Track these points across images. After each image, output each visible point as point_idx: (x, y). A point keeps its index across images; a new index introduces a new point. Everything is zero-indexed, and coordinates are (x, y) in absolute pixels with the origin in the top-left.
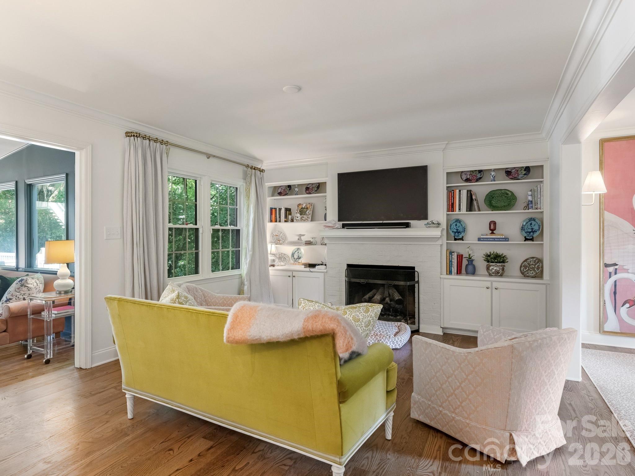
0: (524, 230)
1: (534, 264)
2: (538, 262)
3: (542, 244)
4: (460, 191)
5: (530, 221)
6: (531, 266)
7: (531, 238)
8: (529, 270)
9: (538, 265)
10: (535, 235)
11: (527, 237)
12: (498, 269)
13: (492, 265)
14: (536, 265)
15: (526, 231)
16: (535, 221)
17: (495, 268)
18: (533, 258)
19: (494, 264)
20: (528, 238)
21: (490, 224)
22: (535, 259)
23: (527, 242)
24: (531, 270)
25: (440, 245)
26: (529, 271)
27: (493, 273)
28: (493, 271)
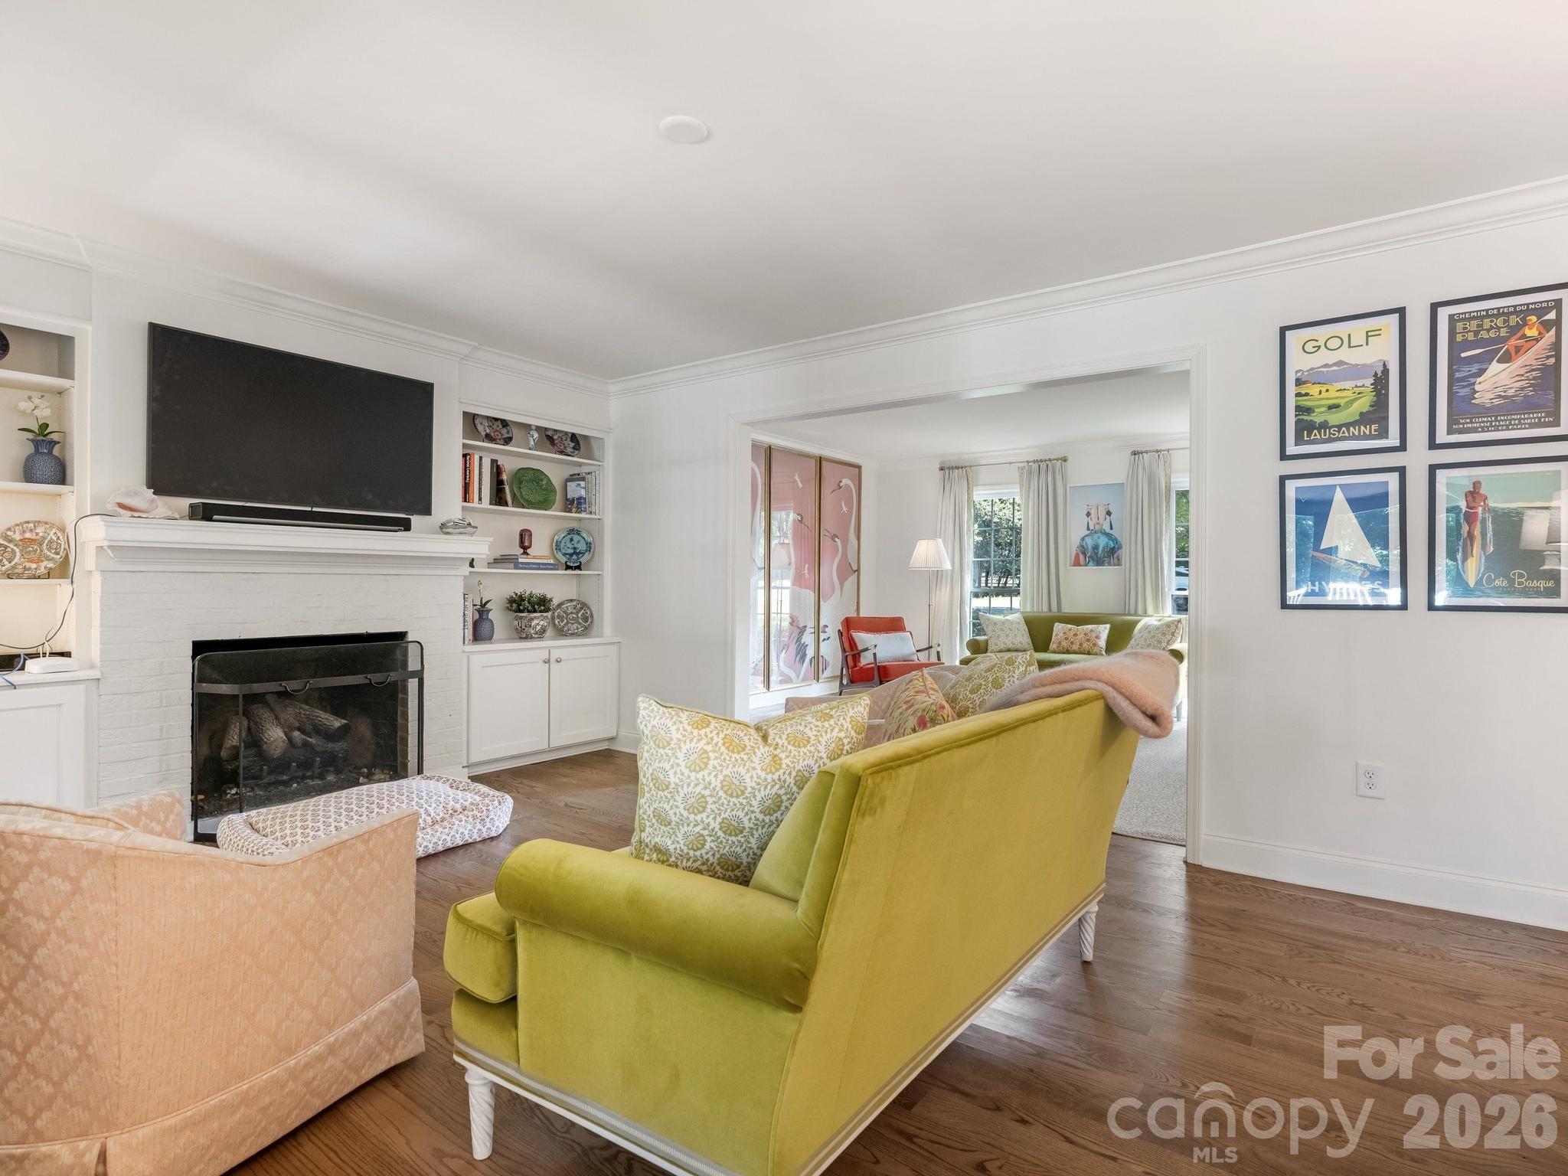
0: (560, 550)
1: (574, 611)
2: (582, 608)
3: (599, 575)
4: (481, 458)
5: (569, 534)
6: (571, 616)
7: (578, 564)
8: (568, 623)
9: (583, 613)
10: (583, 560)
11: (568, 564)
12: (546, 624)
13: (535, 617)
14: (577, 613)
15: (563, 551)
16: (578, 534)
17: (542, 623)
18: (571, 600)
19: (538, 614)
20: (571, 564)
21: (521, 535)
22: (574, 603)
23: (569, 572)
24: (573, 624)
25: (462, 578)
26: (570, 625)
27: (536, 633)
28: (538, 628)
